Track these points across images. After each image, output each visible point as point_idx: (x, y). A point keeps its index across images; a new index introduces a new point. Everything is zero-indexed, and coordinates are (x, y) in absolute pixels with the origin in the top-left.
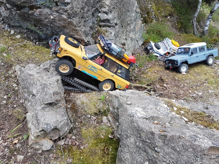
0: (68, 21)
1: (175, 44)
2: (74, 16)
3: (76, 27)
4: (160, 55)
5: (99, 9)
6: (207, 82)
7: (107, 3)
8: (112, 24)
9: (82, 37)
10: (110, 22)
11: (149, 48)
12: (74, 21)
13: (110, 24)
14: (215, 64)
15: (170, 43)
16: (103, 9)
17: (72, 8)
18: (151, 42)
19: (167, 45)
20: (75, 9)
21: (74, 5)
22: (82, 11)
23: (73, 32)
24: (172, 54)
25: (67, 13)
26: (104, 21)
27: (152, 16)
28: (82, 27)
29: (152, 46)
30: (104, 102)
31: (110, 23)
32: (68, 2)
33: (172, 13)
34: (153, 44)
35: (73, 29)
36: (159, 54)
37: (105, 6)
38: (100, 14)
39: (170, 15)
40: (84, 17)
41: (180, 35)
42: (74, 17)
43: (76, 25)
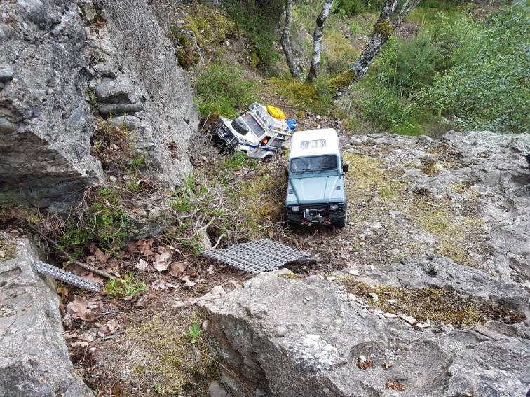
0: (19, 134)
1: (277, 114)
2: (33, 114)
3: (46, 143)
4: (251, 146)
5: (88, 68)
6: (376, 193)
7: (104, 48)
8: (134, 103)
9: (72, 167)
10: (130, 99)
11: (222, 135)
12: (36, 129)
13: (131, 105)
14: (375, 146)
15: (264, 115)
16: (100, 67)
17: (24, 92)
18: (222, 118)
19: (261, 119)
20: (31, 90)
21: (26, 81)
22: (51, 91)
23: (38, 160)
24: (276, 139)
25: (10, 109)
26: (110, 99)
27: (192, 48)
28: (61, 138)
29: (228, 129)
30: (201, 345)
31: (131, 102)
32: (4, 77)
33: (232, 31)
34: (229, 124)
35: (38, 152)
36: (248, 145)
37: (101, 57)
38: (93, 81)
39: (228, 37)
40: (59, 106)
41: (265, 83)
42: (34, 116)
43: (47, 138)
